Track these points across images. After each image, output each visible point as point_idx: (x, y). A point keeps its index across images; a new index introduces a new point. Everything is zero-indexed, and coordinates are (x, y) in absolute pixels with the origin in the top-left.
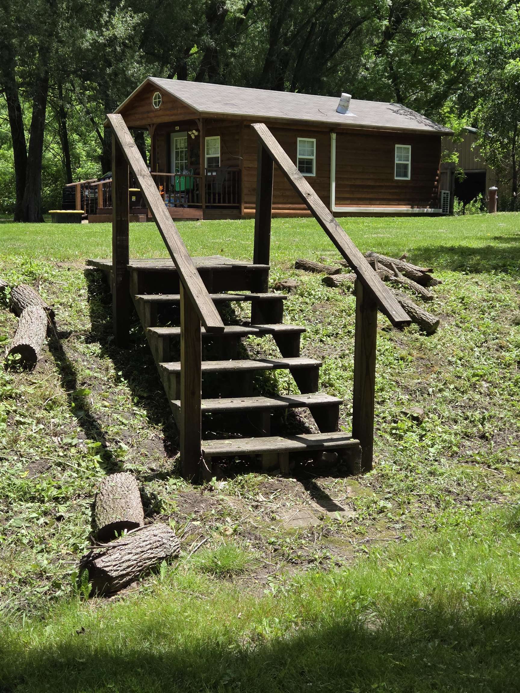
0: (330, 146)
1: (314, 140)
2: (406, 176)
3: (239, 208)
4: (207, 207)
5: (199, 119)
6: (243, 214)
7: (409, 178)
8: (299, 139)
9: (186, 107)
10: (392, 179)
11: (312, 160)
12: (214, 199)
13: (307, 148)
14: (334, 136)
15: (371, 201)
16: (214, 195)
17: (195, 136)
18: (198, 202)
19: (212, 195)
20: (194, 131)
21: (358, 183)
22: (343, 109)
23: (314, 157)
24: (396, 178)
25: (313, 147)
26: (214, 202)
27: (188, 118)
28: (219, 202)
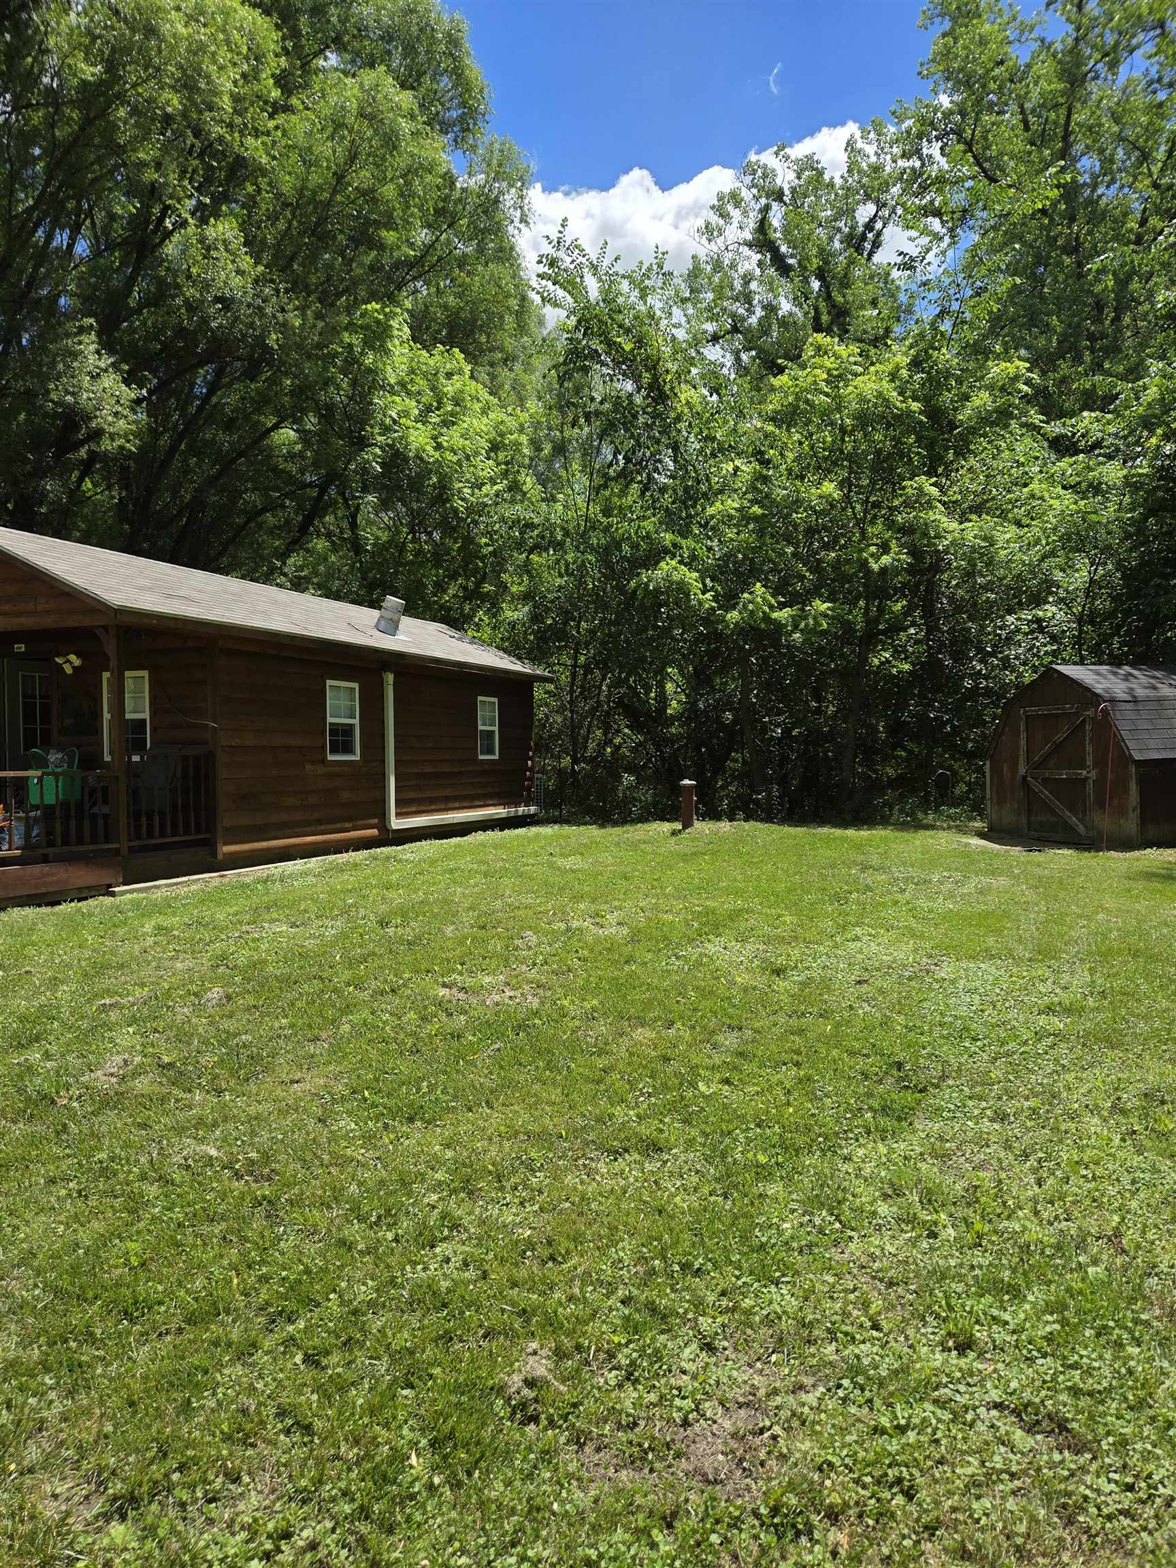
0: (382, 696)
1: (356, 685)
2: (492, 753)
3: (210, 845)
4: (132, 850)
5: (105, 628)
6: (220, 857)
7: (496, 757)
8: (329, 682)
9: (68, 594)
10: (475, 760)
11: (352, 726)
12: (150, 827)
13: (344, 703)
14: (390, 678)
15: (447, 804)
16: (150, 818)
17: (74, 668)
18: (107, 842)
19: (144, 819)
20: (72, 657)
21: (429, 769)
22: (392, 628)
23: (356, 721)
24: (481, 757)
25: (353, 700)
26: (150, 835)
27: (71, 622)
28: (162, 835)
